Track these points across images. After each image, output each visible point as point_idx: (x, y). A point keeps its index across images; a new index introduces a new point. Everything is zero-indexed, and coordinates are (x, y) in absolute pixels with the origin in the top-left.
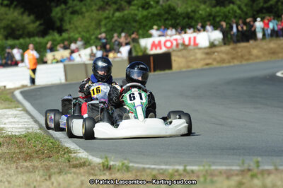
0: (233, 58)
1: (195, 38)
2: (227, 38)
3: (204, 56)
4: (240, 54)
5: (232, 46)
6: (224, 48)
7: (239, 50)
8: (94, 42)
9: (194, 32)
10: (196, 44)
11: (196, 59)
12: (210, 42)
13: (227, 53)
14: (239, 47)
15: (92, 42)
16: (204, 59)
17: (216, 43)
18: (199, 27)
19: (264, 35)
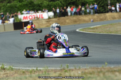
1: (42, 15)
2: (56, 15)
5: (58, 18)
7: (61, 20)
9: (42, 12)
11: (42, 24)
12: (48, 17)
16: (46, 24)
17: (51, 17)
18: (44, 10)
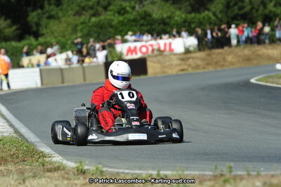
0: (208, 64)
1: (170, 44)
2: (202, 45)
3: (179, 62)
4: (214, 60)
5: (207, 52)
6: (200, 54)
7: (214, 56)
8: (70, 47)
10: (171, 50)
11: (172, 65)
12: (185, 48)
13: (202, 59)
14: (214, 54)
15: (68, 47)
16: (179, 65)
17: (191, 49)
18: (174, 33)
19: (238, 42)
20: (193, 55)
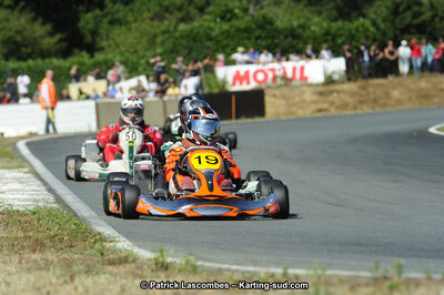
0: (361, 102)
1: (302, 68)
2: (352, 71)
3: (315, 98)
4: (371, 96)
5: (360, 83)
6: (348, 86)
7: (371, 90)
8: (145, 70)
9: (302, 59)
10: (303, 78)
11: (303, 102)
12: (325, 75)
13: (353, 94)
14: (372, 85)
15: (140, 69)
16: (316, 102)
17: (336, 77)
18: (309, 51)
20: (337, 87)
